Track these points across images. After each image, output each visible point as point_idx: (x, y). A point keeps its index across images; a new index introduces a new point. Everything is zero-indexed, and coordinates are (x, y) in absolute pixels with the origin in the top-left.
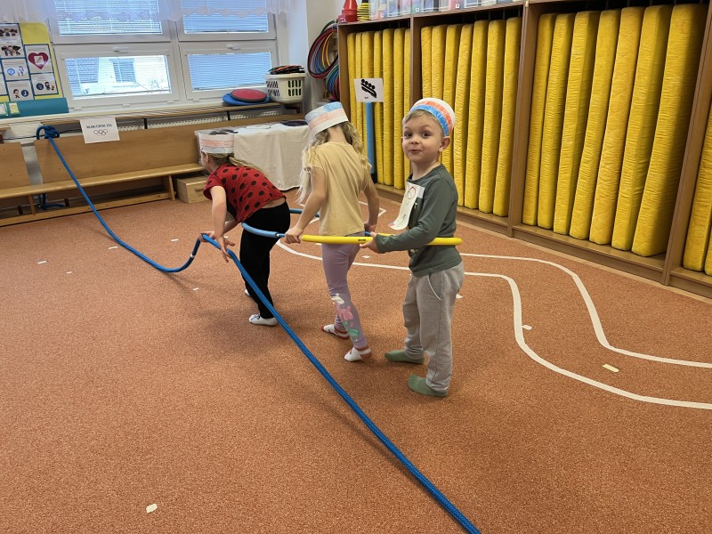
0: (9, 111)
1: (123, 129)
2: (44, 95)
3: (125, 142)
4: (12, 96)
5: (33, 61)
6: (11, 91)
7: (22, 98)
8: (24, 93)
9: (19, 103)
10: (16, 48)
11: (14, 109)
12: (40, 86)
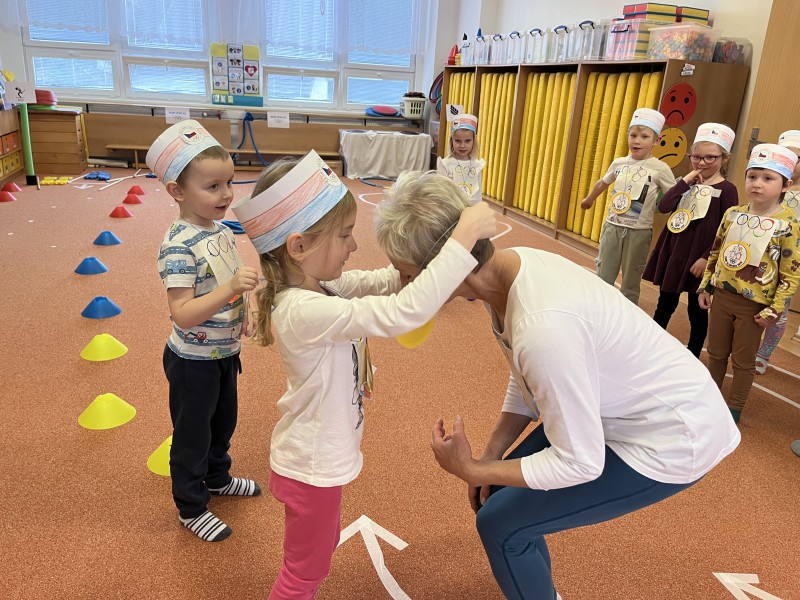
0: (227, 101)
1: (293, 122)
2: (250, 93)
3: (292, 130)
4: (231, 91)
5: (247, 70)
6: (231, 88)
7: (237, 93)
8: (239, 91)
9: (234, 97)
10: (239, 61)
11: (231, 100)
12: (248, 88)
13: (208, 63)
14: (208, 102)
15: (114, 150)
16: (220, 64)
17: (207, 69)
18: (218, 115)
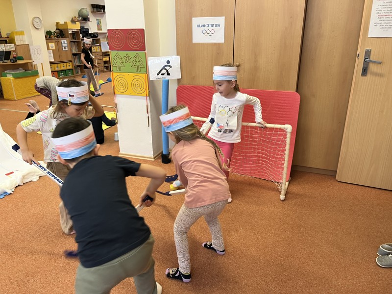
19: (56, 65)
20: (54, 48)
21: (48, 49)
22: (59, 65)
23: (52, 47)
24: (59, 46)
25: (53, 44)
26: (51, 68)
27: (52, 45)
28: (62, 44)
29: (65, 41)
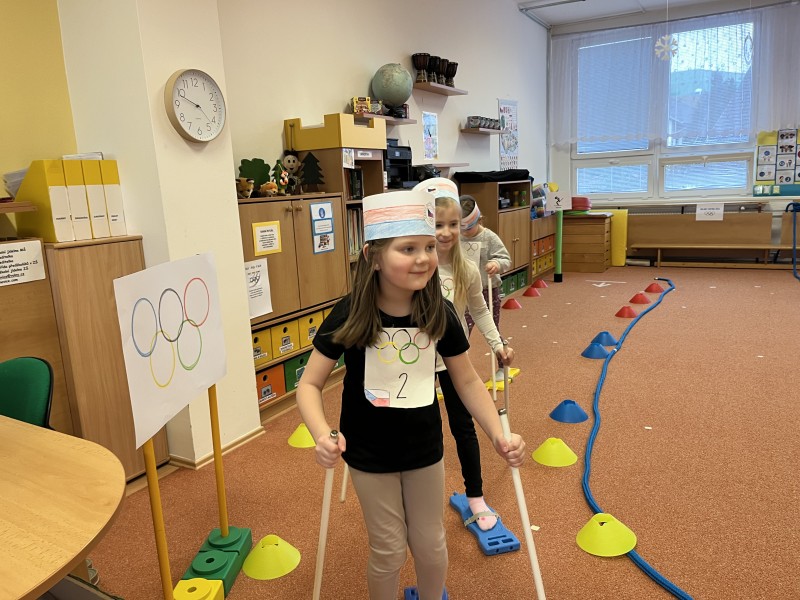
0: (772, 191)
4: (778, 181)
6: (778, 178)
7: (784, 182)
8: (788, 179)
9: (781, 186)
10: (791, 147)
11: (776, 190)
13: (753, 153)
14: (748, 194)
15: (638, 249)
16: (767, 153)
17: (750, 160)
18: (759, 207)
19: (278, 332)
20: (277, 247)
21: (249, 254)
22: (292, 327)
23: (268, 242)
24: (298, 233)
25: (274, 227)
26: (257, 351)
27: (270, 233)
28: (312, 222)
29: (327, 207)
